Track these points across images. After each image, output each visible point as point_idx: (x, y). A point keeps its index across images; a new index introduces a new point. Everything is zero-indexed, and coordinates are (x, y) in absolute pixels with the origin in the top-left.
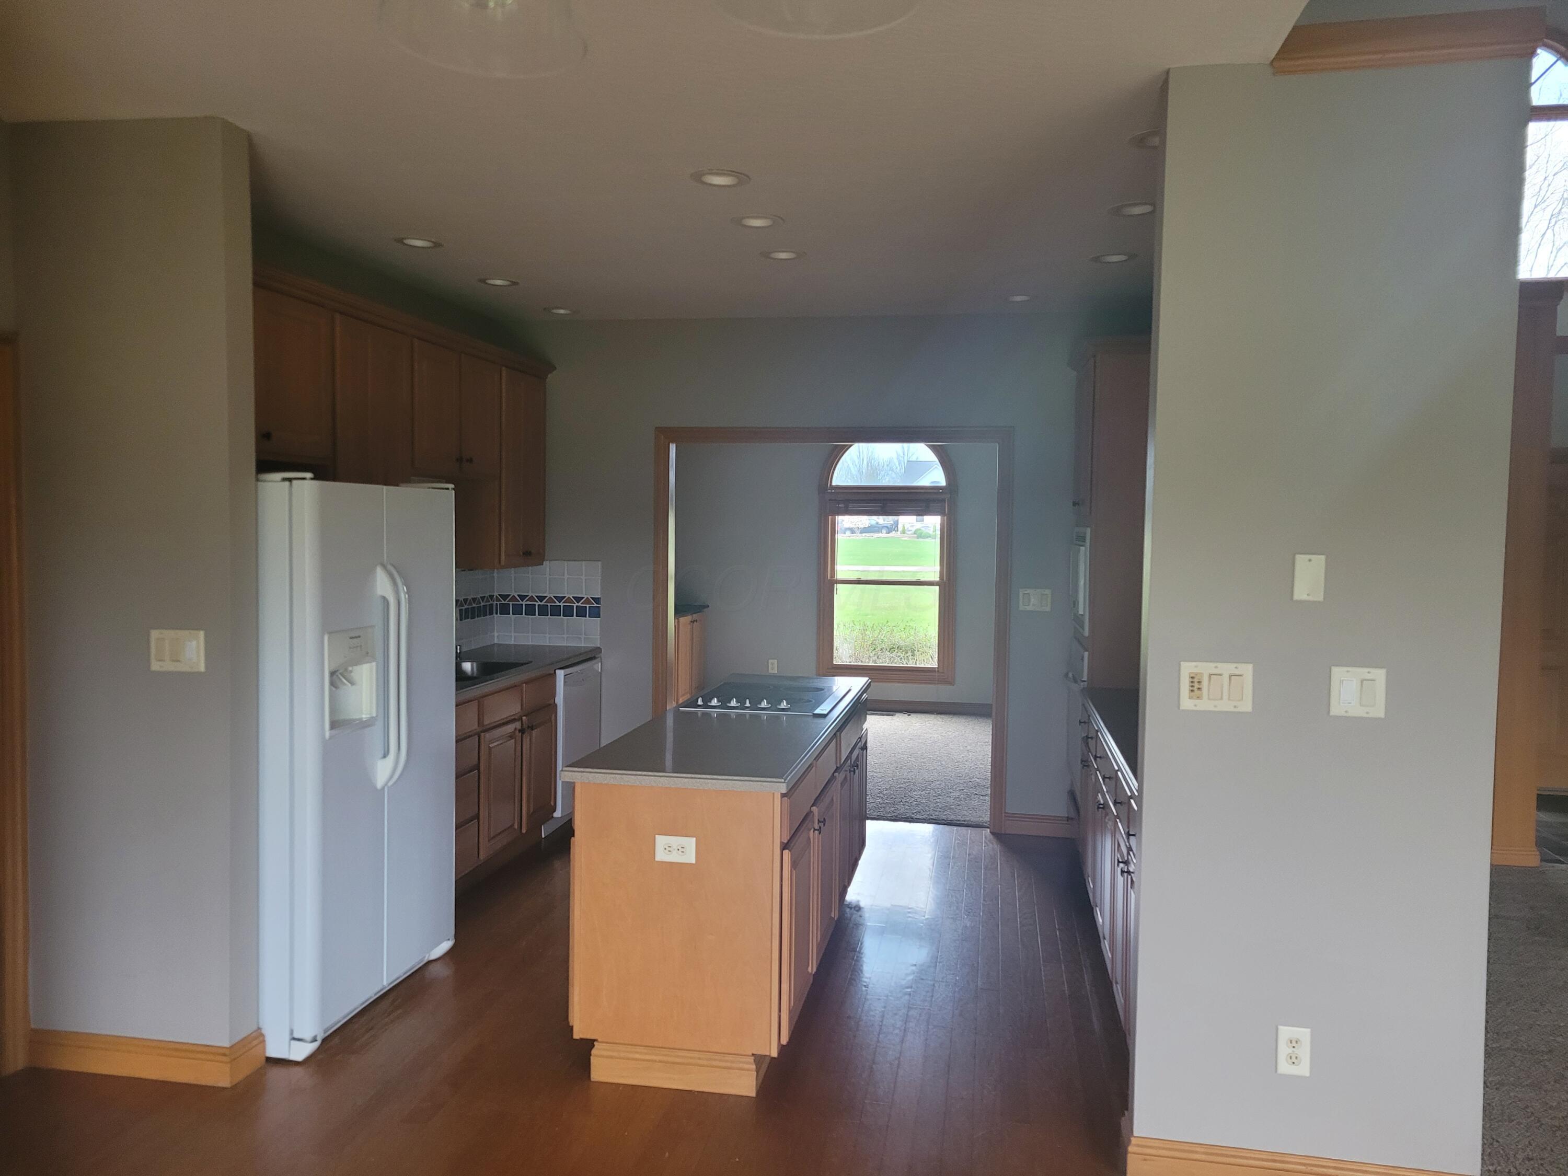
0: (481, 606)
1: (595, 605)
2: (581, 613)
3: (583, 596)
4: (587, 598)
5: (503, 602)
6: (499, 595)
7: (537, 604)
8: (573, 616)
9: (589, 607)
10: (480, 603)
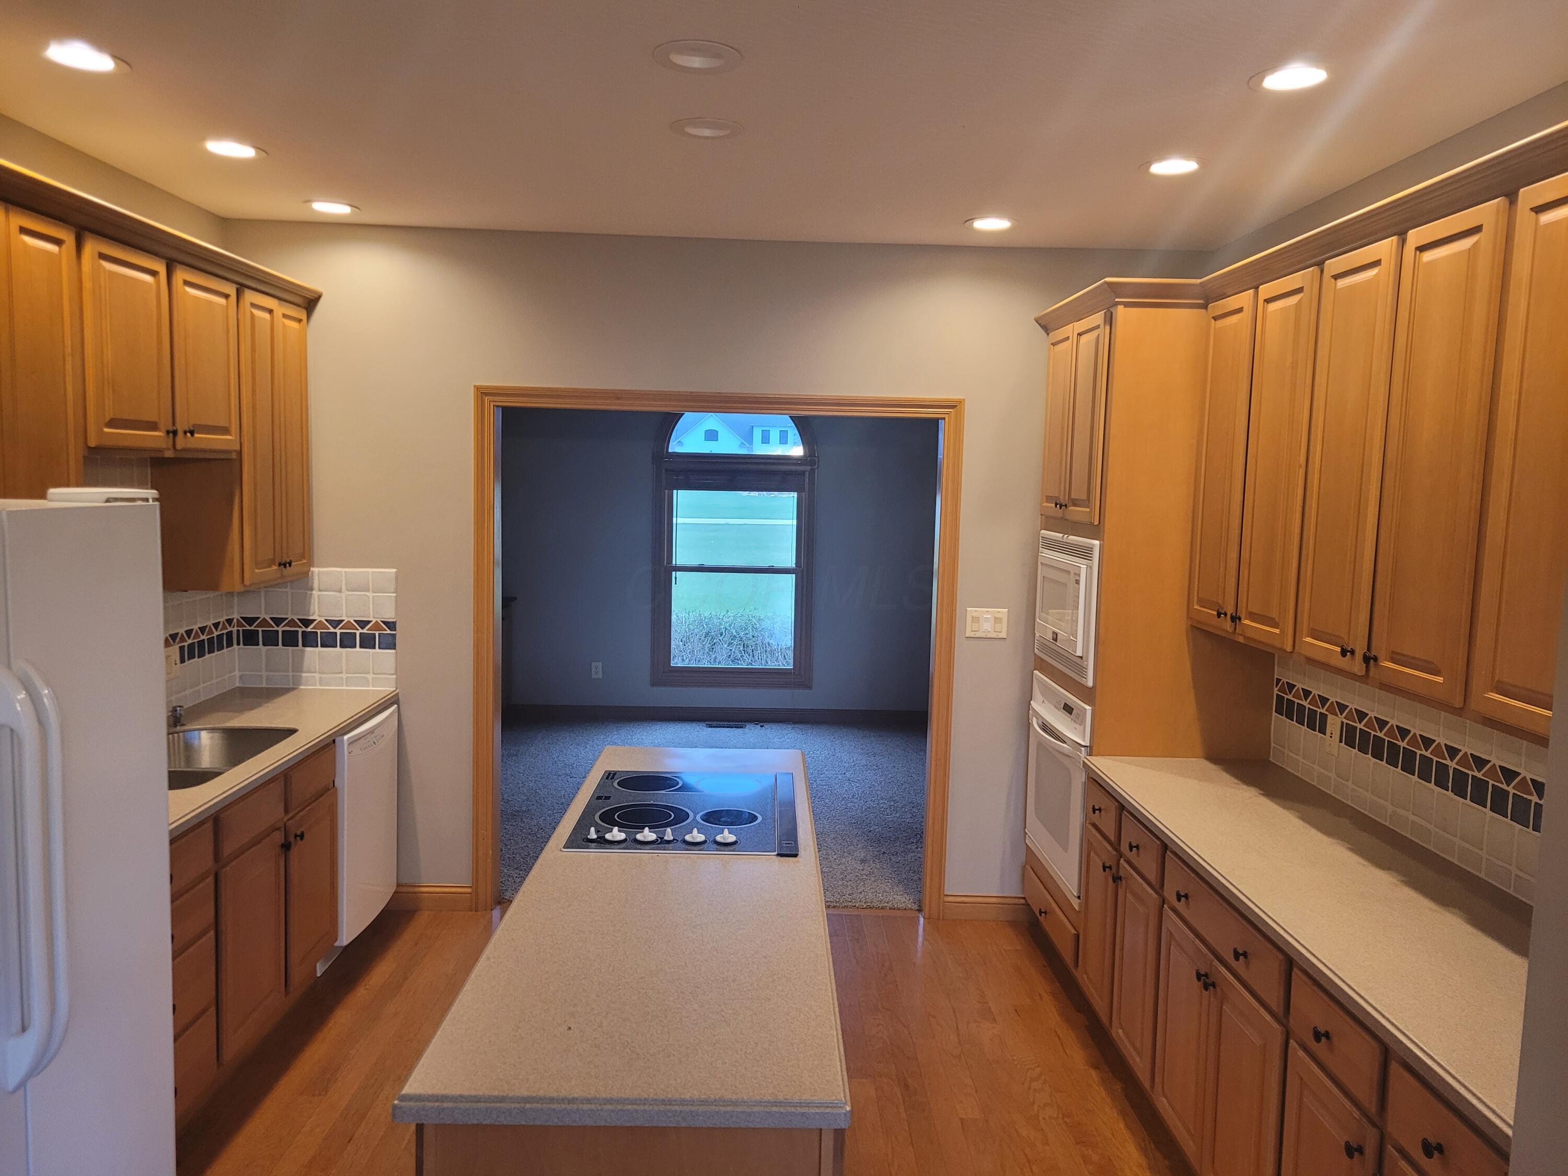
0: (214, 637)
1: (389, 632)
2: (368, 642)
3: (371, 620)
4: (377, 622)
5: (248, 628)
6: (241, 618)
7: (300, 630)
8: (355, 647)
9: (379, 634)
10: (213, 633)
